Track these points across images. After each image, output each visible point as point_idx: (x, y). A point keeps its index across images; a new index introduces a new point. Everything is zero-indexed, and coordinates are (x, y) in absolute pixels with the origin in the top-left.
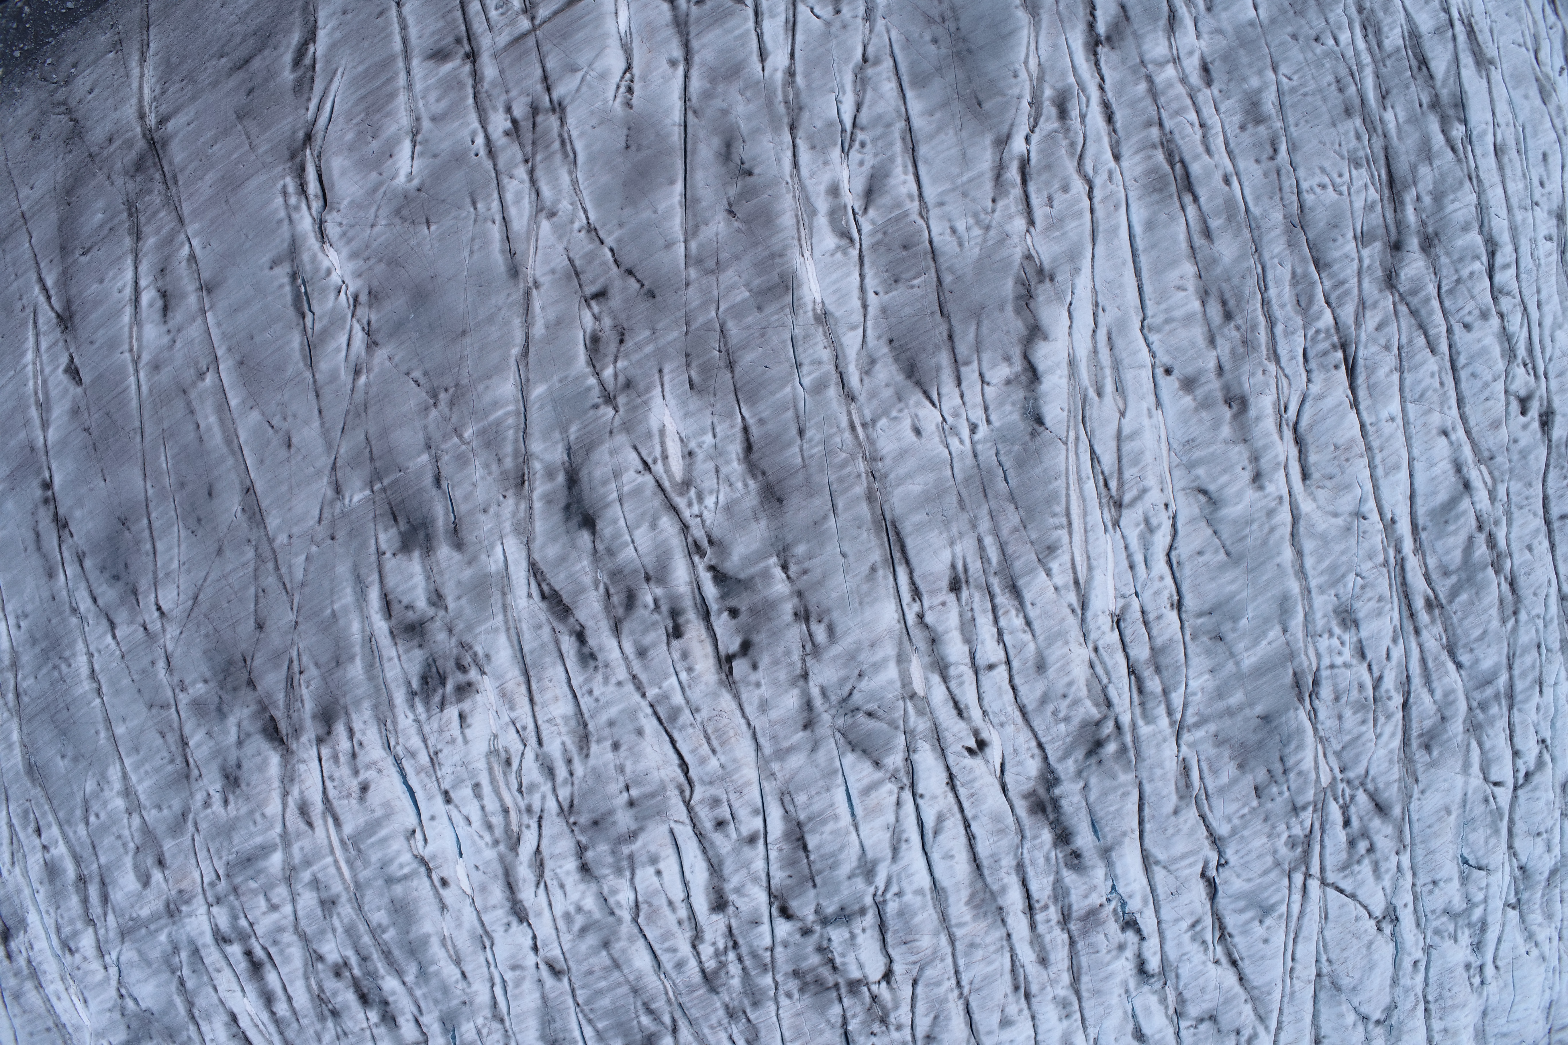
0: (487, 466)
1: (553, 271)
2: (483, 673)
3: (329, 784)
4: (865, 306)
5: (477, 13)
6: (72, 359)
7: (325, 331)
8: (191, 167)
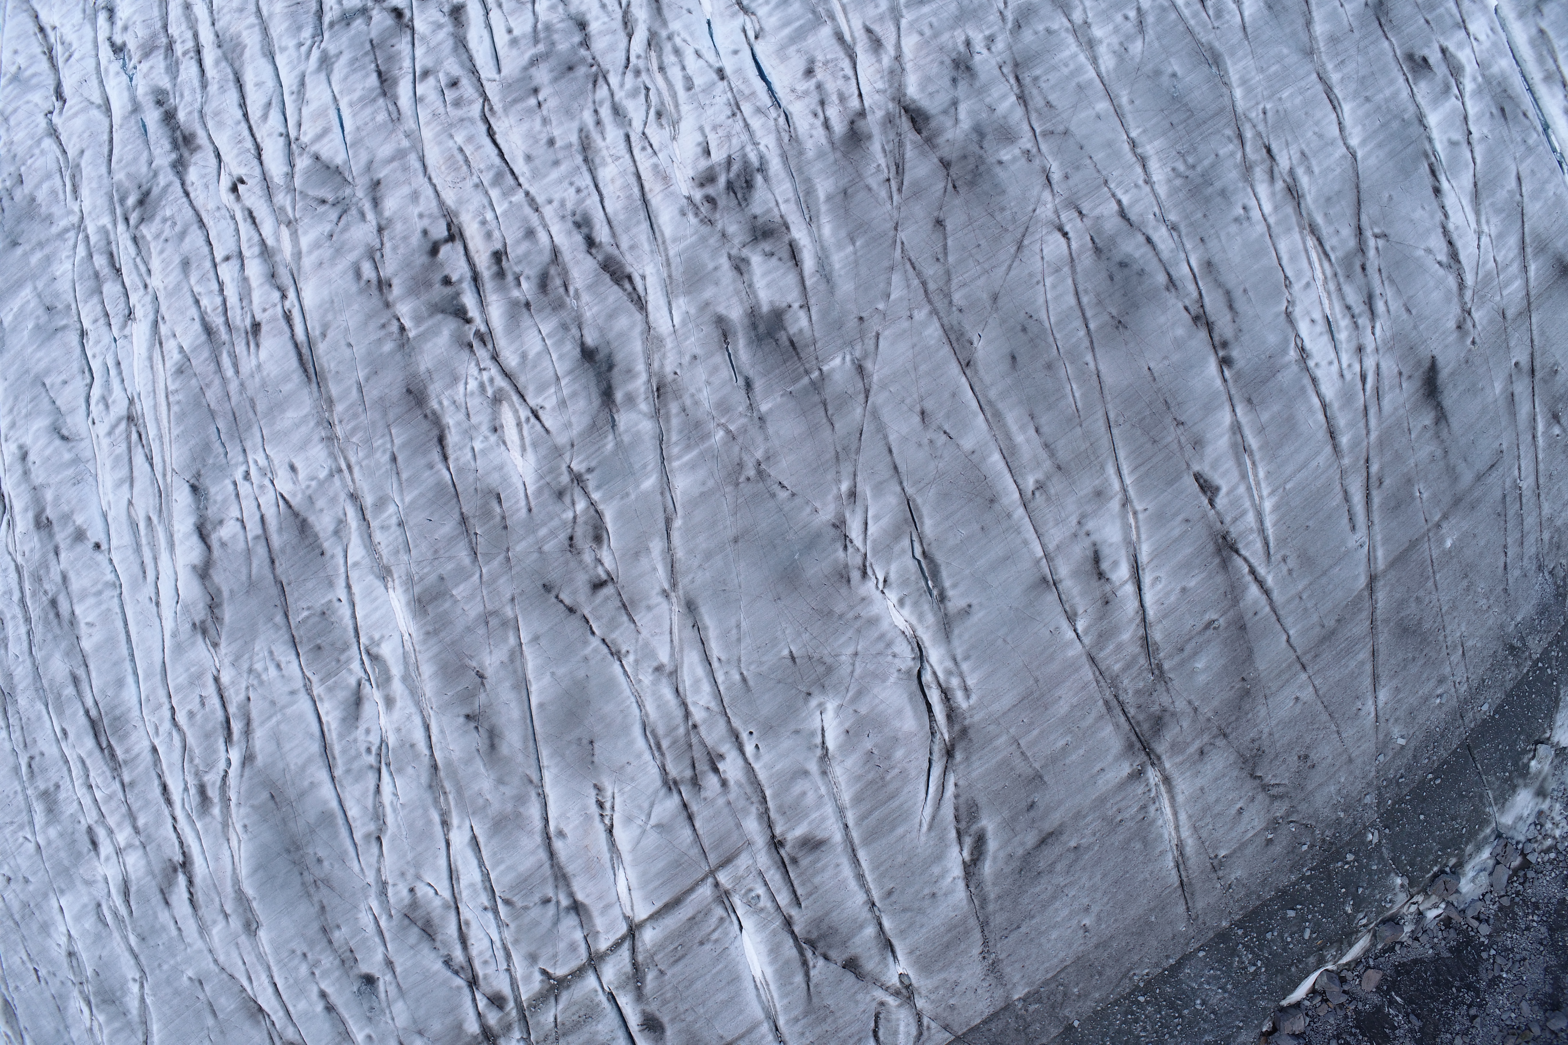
0: (696, 403)
1: (649, 608)
2: (689, 198)
3: (849, 72)
4: (349, 587)
5: (779, 891)
6: (1211, 502)
7: (897, 537)
8: (1090, 720)
